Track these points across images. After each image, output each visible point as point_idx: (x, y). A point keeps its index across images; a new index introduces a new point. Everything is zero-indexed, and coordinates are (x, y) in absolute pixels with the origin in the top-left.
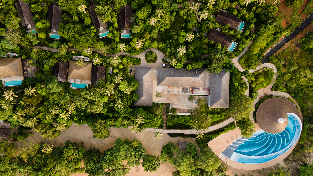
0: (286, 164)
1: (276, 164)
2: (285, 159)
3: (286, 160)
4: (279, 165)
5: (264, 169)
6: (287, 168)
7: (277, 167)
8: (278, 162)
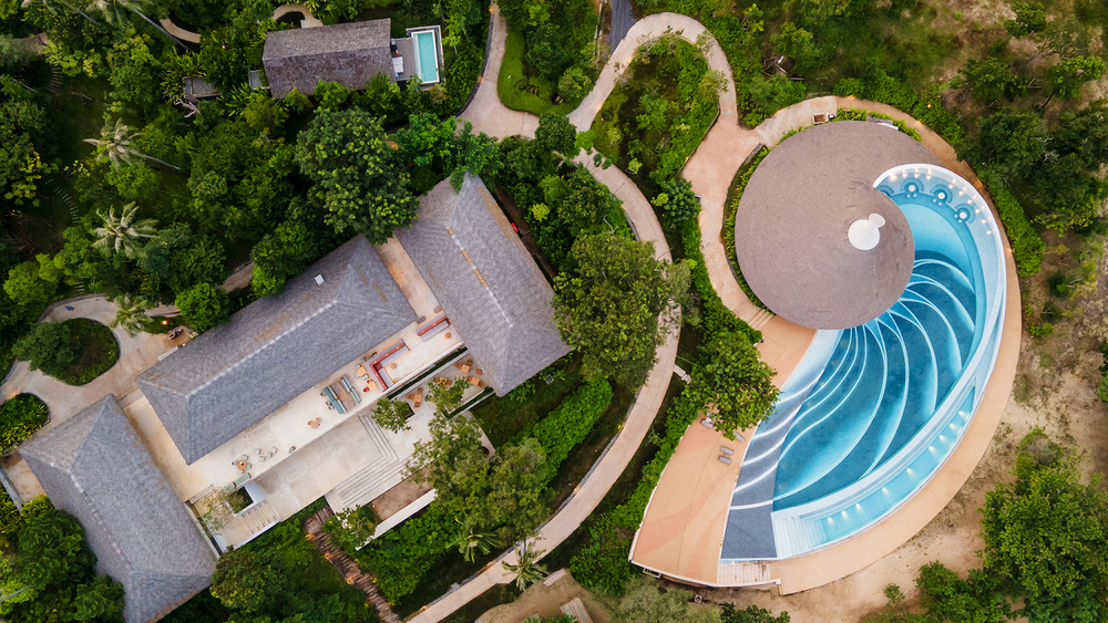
0: (1035, 408)
1: (997, 439)
2: (1016, 391)
3: (1025, 389)
4: (1010, 436)
5: (958, 497)
6: (1053, 421)
7: (1009, 446)
8: (997, 423)
